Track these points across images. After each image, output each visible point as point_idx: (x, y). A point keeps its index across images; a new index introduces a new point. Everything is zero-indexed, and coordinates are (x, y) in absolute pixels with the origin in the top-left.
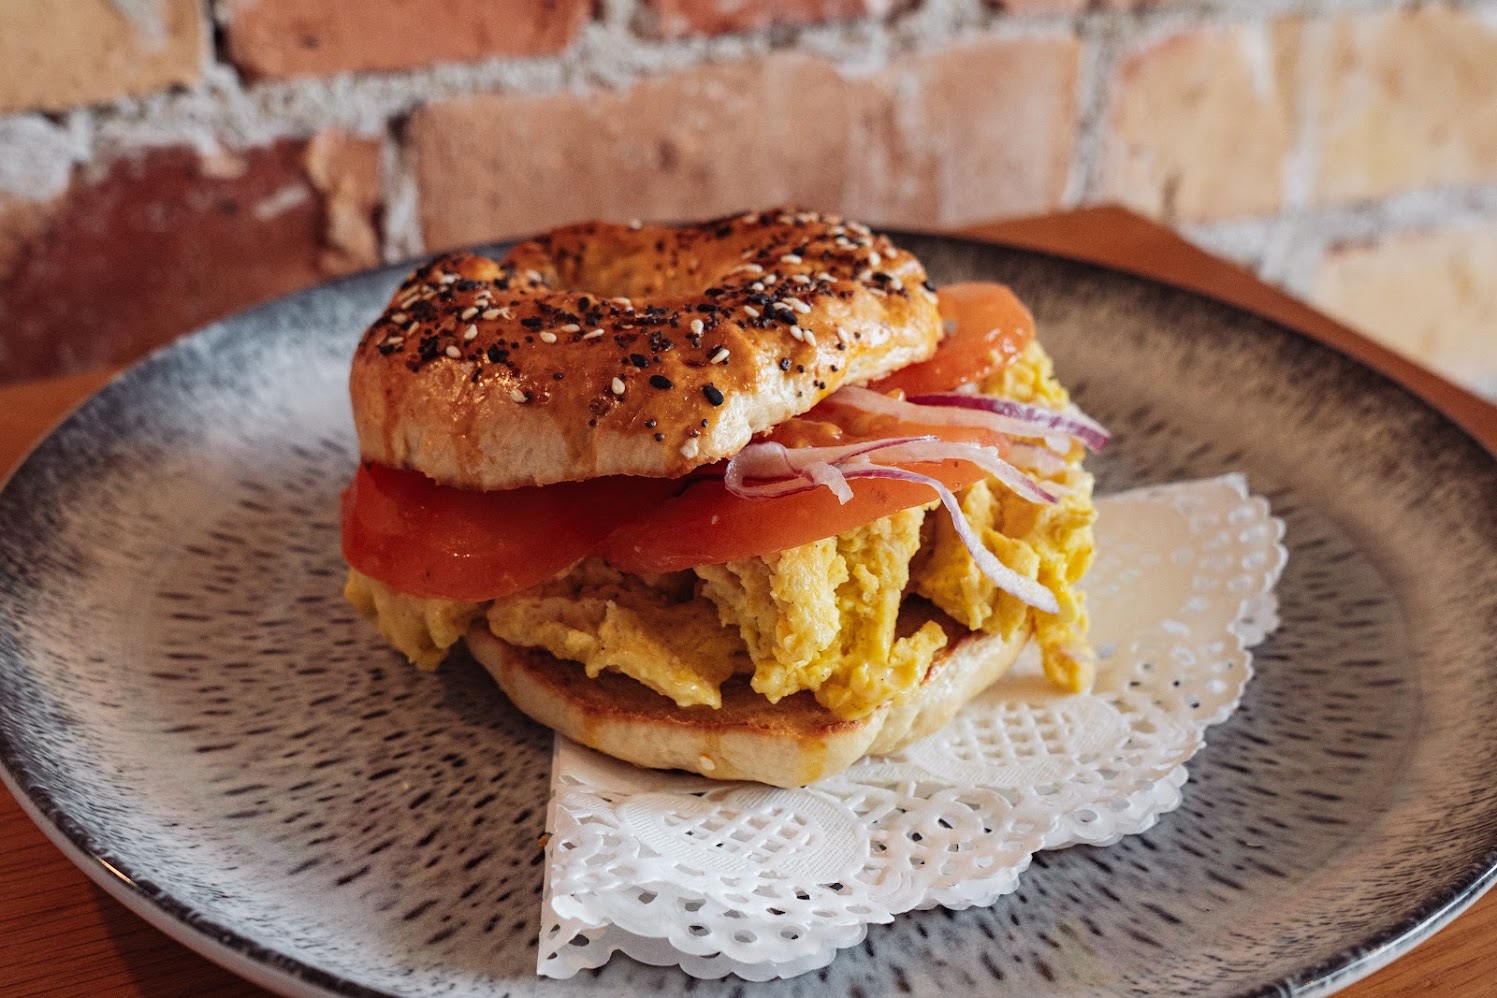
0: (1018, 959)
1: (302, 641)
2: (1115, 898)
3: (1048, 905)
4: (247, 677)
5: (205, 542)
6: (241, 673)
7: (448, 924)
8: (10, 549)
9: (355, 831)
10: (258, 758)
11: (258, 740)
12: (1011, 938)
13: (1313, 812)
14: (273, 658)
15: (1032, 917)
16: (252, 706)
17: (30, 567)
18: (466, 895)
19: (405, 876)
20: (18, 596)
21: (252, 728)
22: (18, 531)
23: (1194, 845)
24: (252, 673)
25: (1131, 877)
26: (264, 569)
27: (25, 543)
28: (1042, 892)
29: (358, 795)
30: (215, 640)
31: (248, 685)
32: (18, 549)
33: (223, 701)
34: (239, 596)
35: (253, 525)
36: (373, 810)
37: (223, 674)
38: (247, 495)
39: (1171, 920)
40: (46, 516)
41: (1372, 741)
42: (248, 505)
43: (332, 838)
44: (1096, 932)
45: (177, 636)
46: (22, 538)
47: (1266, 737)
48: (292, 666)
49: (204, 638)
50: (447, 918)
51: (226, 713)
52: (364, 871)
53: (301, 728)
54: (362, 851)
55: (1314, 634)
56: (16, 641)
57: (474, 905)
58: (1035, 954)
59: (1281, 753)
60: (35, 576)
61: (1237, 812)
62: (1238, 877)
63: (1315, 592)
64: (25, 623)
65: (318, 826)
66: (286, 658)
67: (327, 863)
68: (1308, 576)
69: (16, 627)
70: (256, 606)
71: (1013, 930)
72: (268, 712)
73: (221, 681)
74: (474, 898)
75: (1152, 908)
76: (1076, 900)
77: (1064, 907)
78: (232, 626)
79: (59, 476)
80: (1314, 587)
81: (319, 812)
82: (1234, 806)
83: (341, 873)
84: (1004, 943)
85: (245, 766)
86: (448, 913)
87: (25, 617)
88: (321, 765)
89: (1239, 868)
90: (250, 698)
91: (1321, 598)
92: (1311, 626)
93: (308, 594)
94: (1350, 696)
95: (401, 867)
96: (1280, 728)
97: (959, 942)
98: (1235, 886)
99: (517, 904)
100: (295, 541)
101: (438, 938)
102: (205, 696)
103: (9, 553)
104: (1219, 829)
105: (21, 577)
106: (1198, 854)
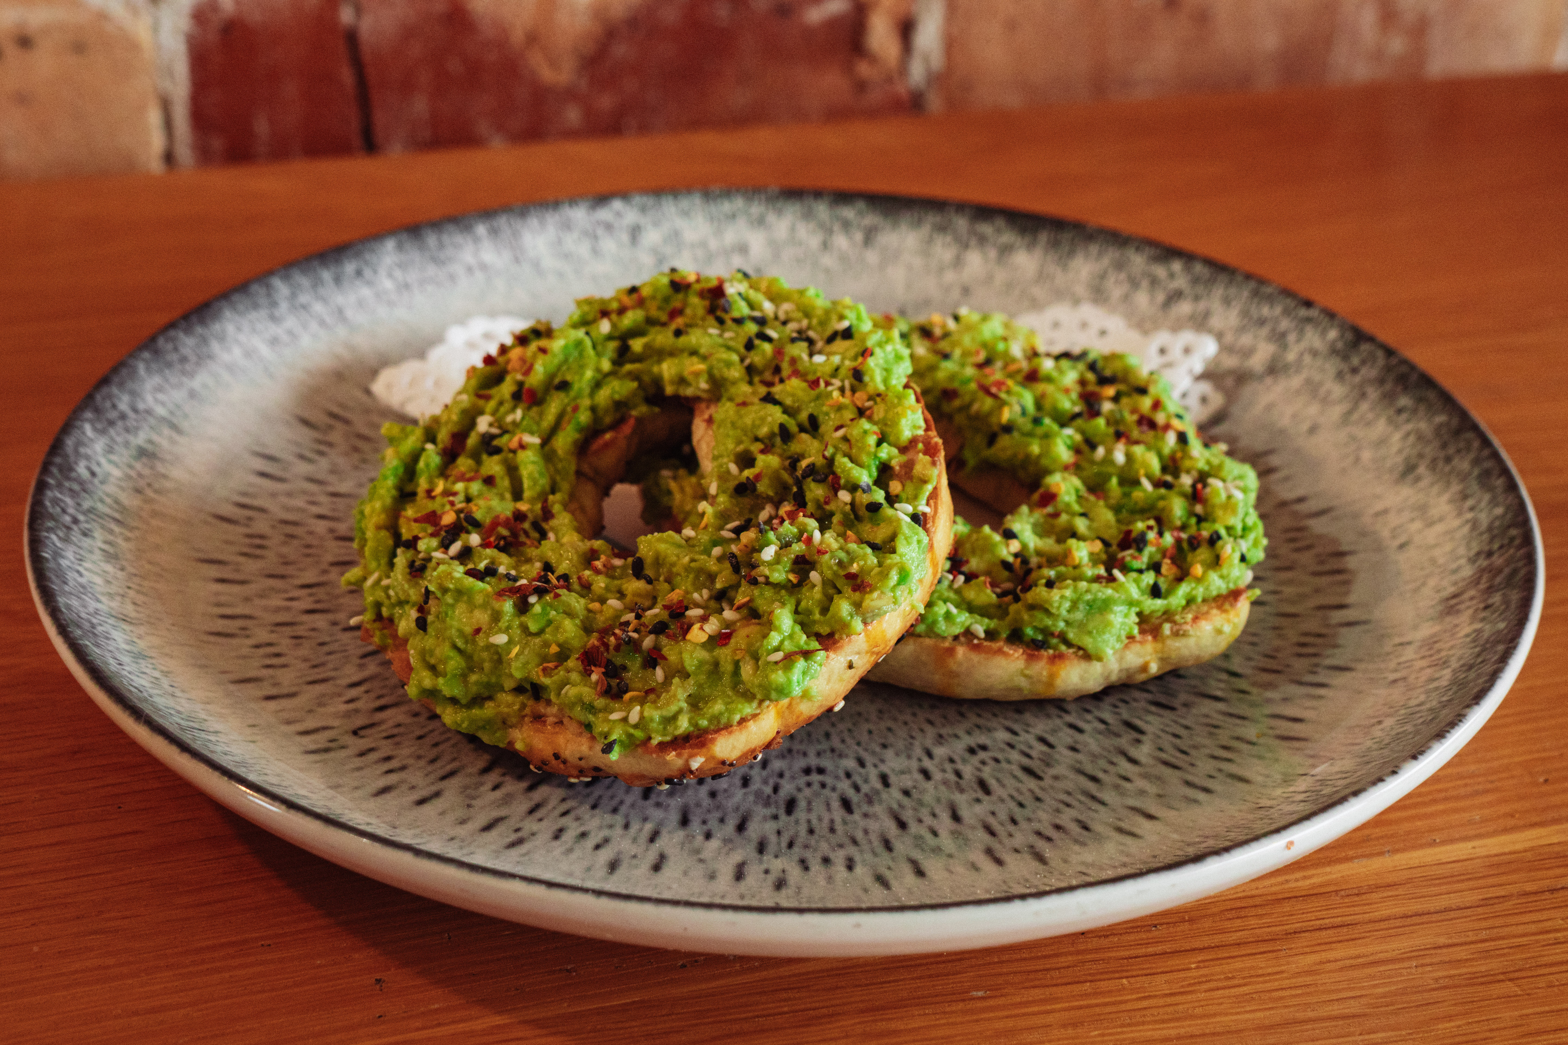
0: (1017, 851)
1: (341, 601)
2: (1103, 803)
3: (1044, 810)
4: (295, 634)
5: (228, 510)
6: (288, 630)
7: (519, 834)
8: (61, 500)
9: (422, 763)
10: (321, 705)
11: (319, 688)
12: (1011, 835)
13: (1278, 732)
14: (317, 616)
15: (1029, 820)
16: (305, 660)
17: (81, 518)
18: (531, 811)
19: (474, 798)
20: (75, 545)
21: (310, 679)
22: (67, 484)
23: (1173, 760)
24: (300, 631)
25: (1117, 787)
26: (292, 536)
27: (73, 493)
28: (1038, 799)
29: (419, 733)
30: (257, 601)
31: (298, 641)
32: (68, 500)
33: (278, 655)
34: (270, 561)
35: (273, 495)
36: (436, 745)
37: (272, 632)
38: (260, 464)
39: (1150, 817)
40: (89, 469)
41: (1332, 673)
42: (263, 475)
43: (403, 768)
44: (1086, 828)
45: (223, 599)
46: (71, 490)
47: (1239, 670)
48: (334, 623)
49: (247, 599)
50: (517, 830)
51: (284, 666)
52: (437, 794)
53: (355, 678)
54: (432, 777)
55: (1290, 582)
56: (83, 587)
57: (540, 820)
58: (1032, 847)
59: (1254, 684)
60: (87, 526)
61: (1211, 734)
62: (1209, 784)
63: (1292, 545)
64: (86, 569)
65: (388, 759)
66: (330, 617)
67: (404, 787)
68: (1287, 530)
69: (81, 575)
70: (289, 570)
71: (1011, 828)
72: (323, 664)
73: (272, 638)
74: (539, 814)
75: (1134, 809)
76: (1068, 805)
77: (1058, 811)
78: (272, 589)
79: (95, 429)
80: (1293, 540)
81: (386, 748)
82: (1208, 729)
83: (416, 796)
84: (1006, 841)
85: (310, 711)
86: (518, 826)
87: (84, 564)
88: (381, 708)
89: (1211, 777)
90: (304, 652)
91: (1298, 550)
92: (1289, 575)
93: (341, 559)
94: (1319, 635)
95: (469, 791)
96: (1253, 663)
97: (966, 840)
98: (1207, 790)
99: (578, 819)
100: (315, 510)
101: (512, 845)
102: (262, 651)
103: (62, 505)
104: (1195, 747)
105: (75, 527)
106: (1176, 767)
